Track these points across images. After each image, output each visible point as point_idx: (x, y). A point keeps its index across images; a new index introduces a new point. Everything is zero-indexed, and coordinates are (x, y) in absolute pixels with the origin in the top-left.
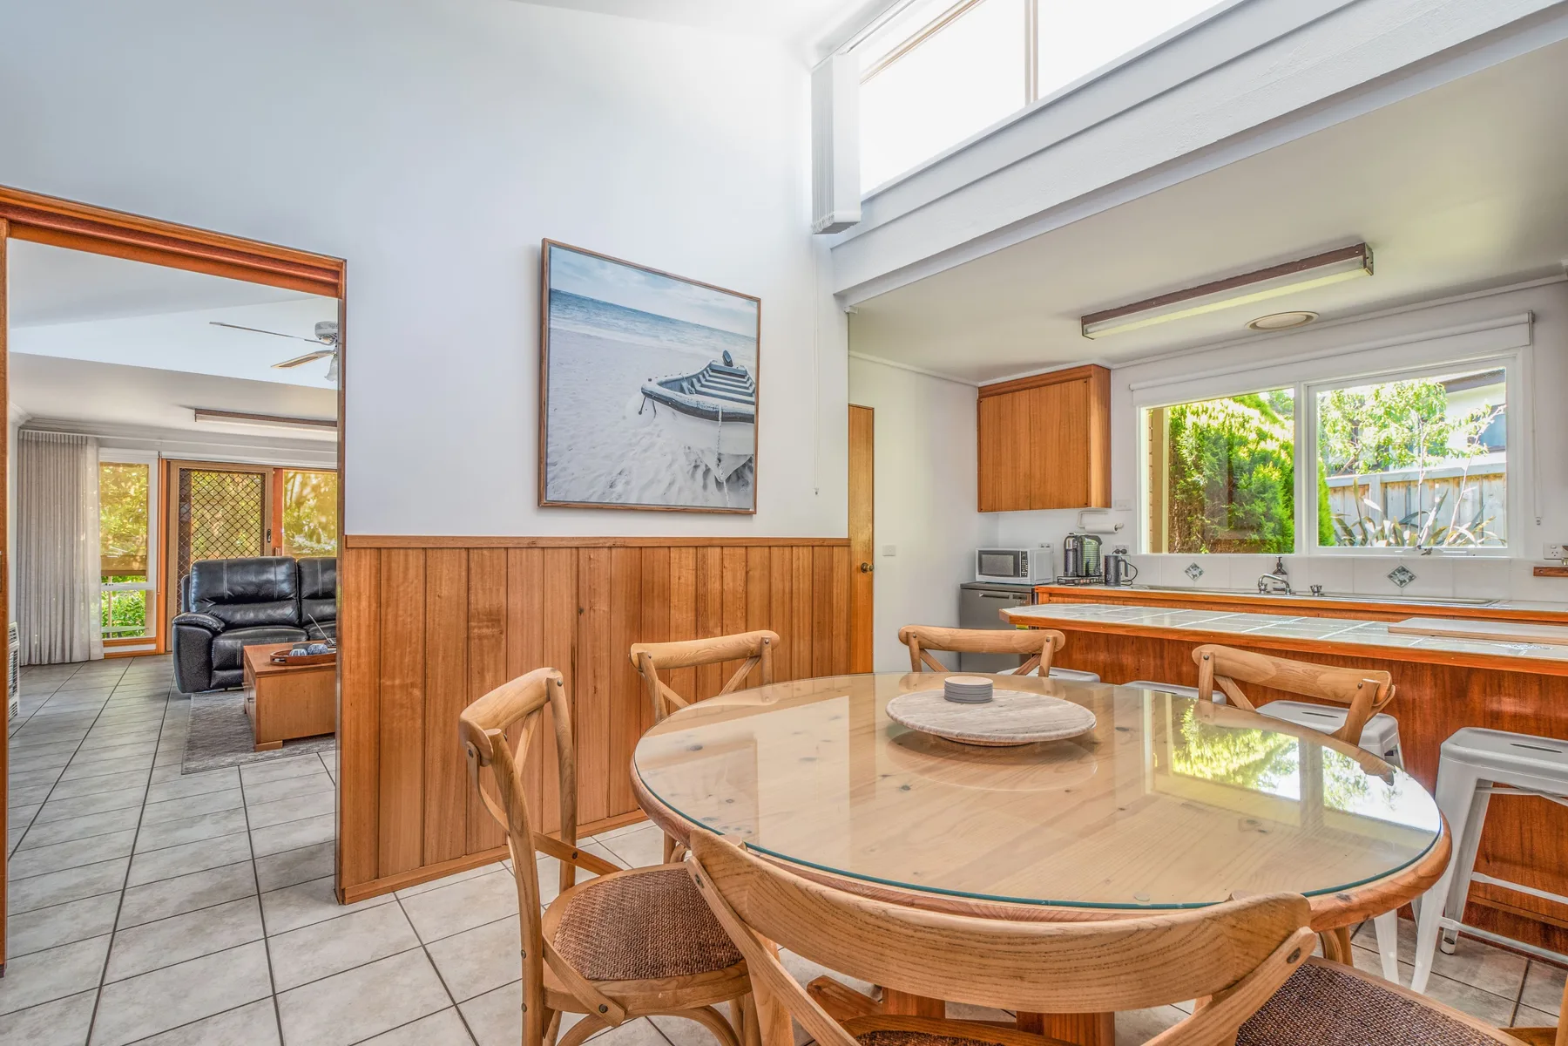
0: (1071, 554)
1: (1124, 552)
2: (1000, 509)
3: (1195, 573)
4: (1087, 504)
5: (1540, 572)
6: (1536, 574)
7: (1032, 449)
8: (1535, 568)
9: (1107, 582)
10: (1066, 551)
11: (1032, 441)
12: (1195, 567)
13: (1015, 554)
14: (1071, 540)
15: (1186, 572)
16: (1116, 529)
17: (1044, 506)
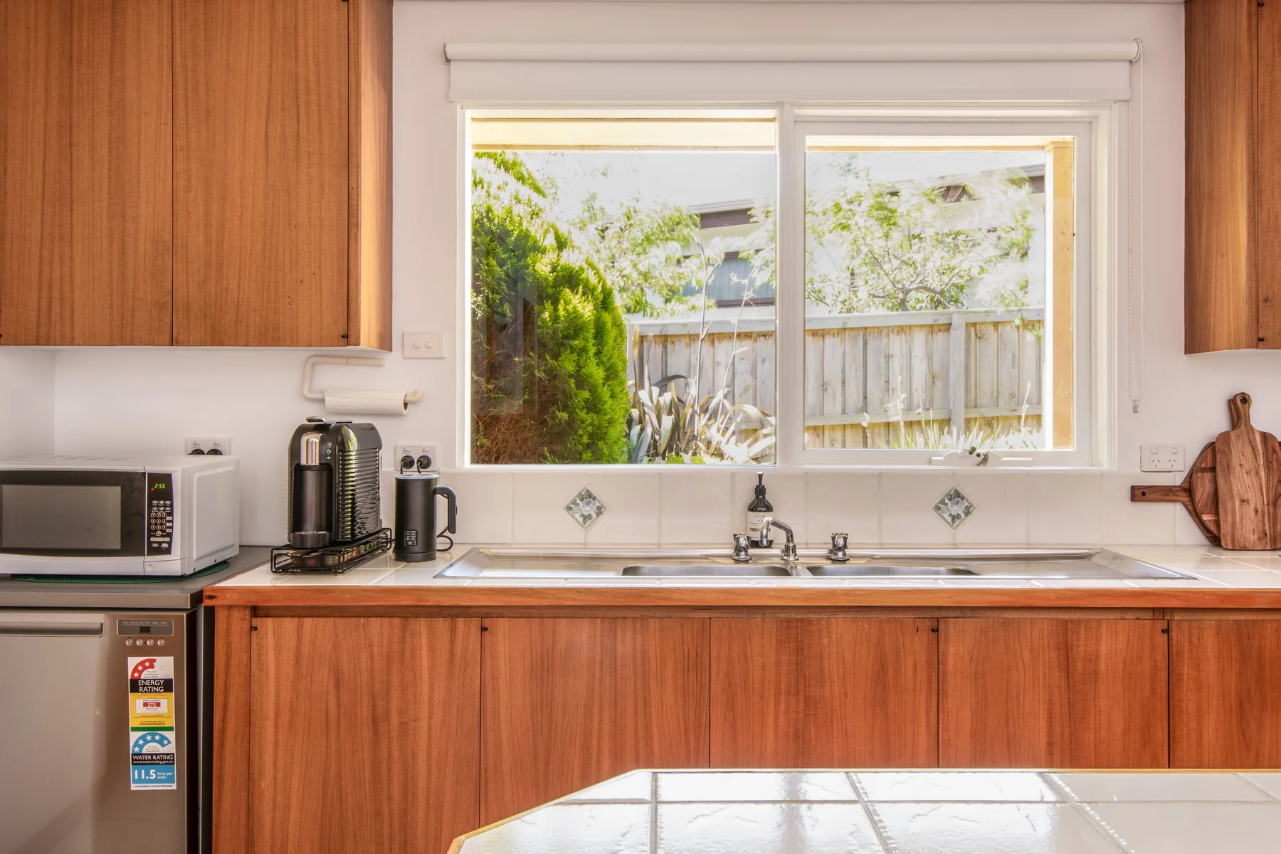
0: (311, 480)
1: (425, 463)
2: (69, 340)
3: (587, 510)
4: (348, 337)
5: (1140, 494)
6: (1134, 498)
7: (180, 166)
8: (1133, 488)
9: (403, 554)
10: (298, 472)
11: (180, 142)
12: (588, 496)
13: (126, 481)
14: (315, 438)
15: (569, 509)
16: (406, 405)
17: (216, 336)
